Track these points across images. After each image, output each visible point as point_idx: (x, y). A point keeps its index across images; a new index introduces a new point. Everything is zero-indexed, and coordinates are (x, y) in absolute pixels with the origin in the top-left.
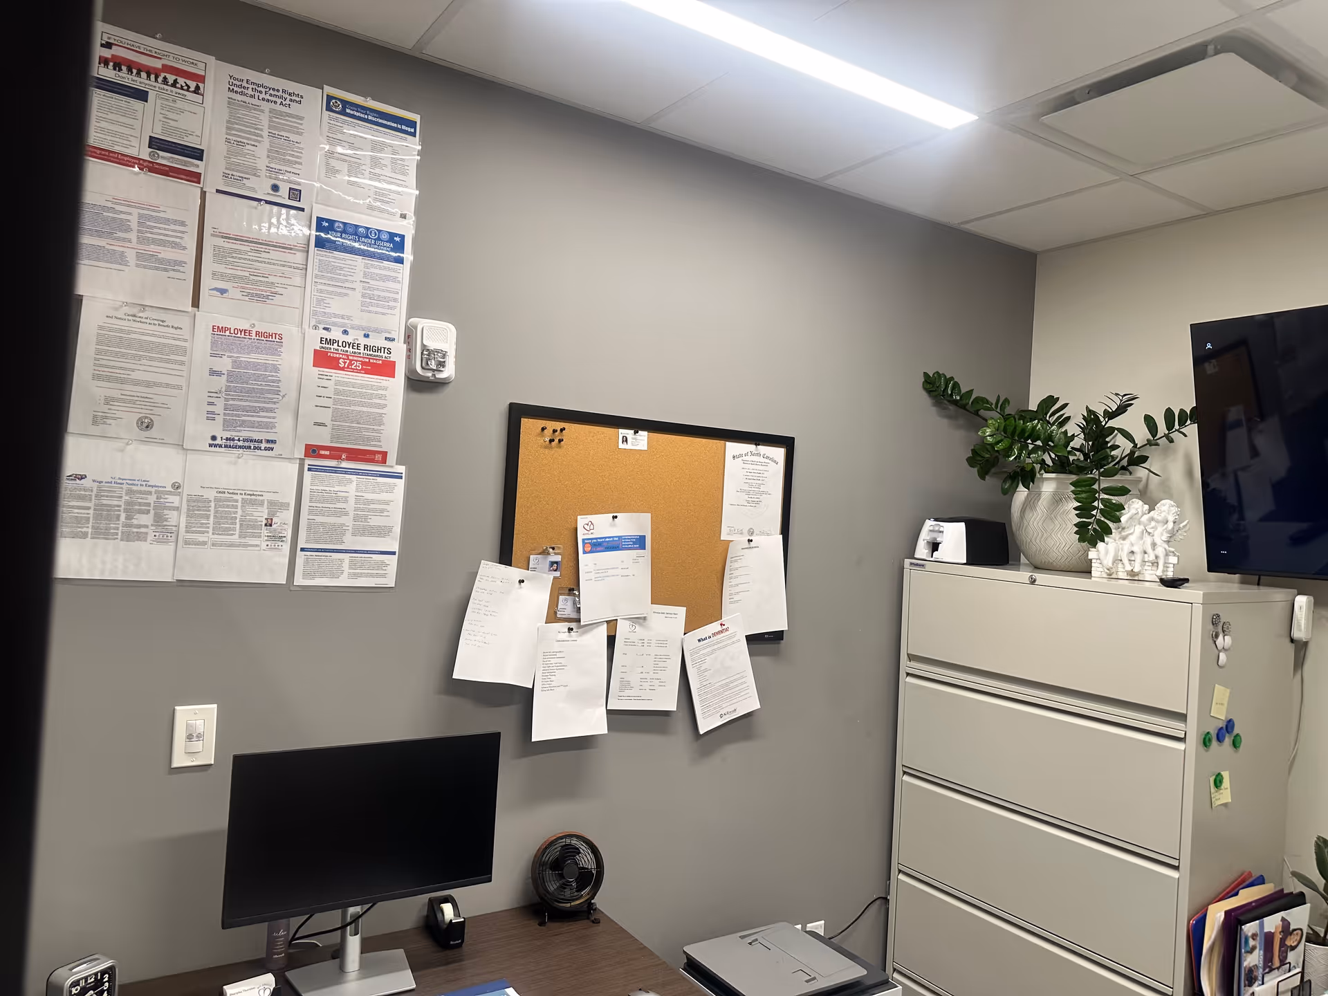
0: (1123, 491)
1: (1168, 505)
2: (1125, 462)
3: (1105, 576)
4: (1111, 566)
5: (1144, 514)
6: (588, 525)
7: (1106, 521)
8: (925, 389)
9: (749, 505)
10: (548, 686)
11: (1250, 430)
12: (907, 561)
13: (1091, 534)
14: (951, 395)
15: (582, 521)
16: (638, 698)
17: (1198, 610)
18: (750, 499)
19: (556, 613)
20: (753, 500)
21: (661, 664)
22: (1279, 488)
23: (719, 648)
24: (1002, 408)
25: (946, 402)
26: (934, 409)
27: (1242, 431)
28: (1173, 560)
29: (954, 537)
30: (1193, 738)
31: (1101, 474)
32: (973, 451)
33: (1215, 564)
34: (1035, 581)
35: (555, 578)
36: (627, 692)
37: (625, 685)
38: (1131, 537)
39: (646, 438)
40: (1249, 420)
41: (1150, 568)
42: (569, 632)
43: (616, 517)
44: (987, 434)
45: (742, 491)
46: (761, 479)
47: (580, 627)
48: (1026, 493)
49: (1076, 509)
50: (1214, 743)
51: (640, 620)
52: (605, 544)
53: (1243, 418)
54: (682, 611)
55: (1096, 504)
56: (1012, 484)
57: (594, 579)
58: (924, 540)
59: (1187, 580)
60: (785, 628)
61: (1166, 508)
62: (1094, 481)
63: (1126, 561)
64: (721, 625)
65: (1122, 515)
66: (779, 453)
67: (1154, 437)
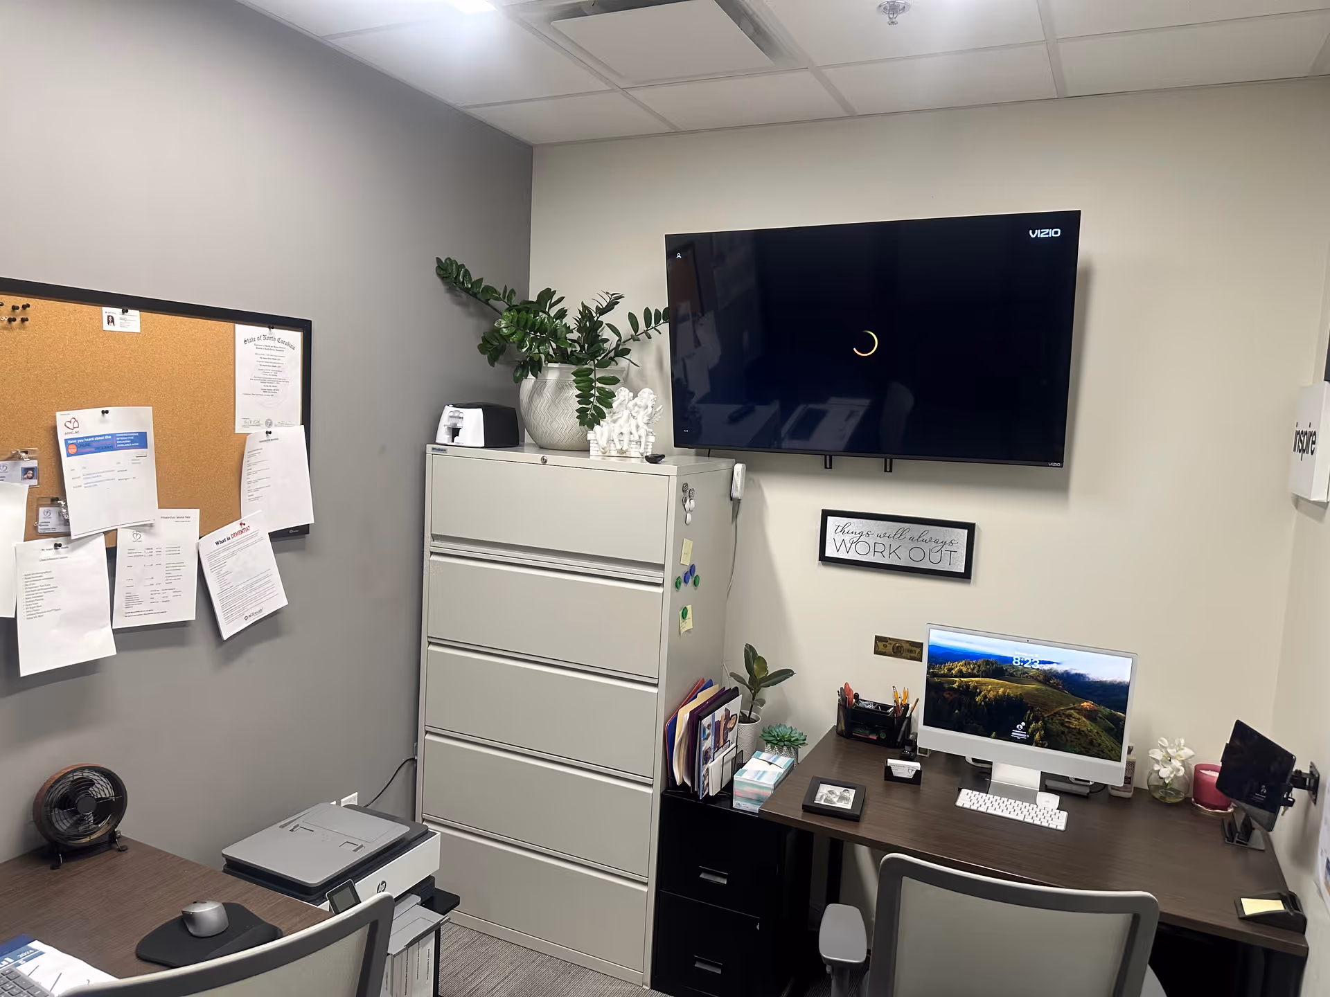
0: (614, 381)
1: (647, 394)
2: (612, 354)
3: (601, 454)
4: (605, 445)
5: (629, 401)
6: (70, 422)
7: (600, 406)
8: (439, 275)
9: (266, 394)
10: (34, 612)
11: (694, 322)
12: (429, 447)
13: (590, 418)
14: (463, 283)
15: (62, 418)
16: (150, 612)
17: (674, 480)
18: (266, 388)
19: (36, 528)
20: (269, 388)
21: (174, 573)
22: (713, 373)
23: (241, 549)
24: (510, 299)
25: (458, 289)
26: (448, 296)
27: (689, 324)
28: (652, 439)
29: (473, 422)
30: (669, 584)
31: (595, 366)
32: (484, 339)
33: (680, 441)
34: (546, 462)
35: (31, 487)
36: (136, 608)
37: (132, 600)
38: (620, 420)
39: (138, 320)
40: (694, 315)
41: (634, 446)
42: (56, 549)
43: (107, 412)
44: (503, 326)
45: (256, 378)
46: (277, 365)
47: (70, 541)
48: (533, 381)
49: (577, 396)
50: (683, 584)
51: (145, 528)
52: (94, 444)
53: (690, 314)
54: (195, 514)
55: (593, 392)
56: (523, 372)
57: (83, 486)
58: (445, 426)
59: (663, 456)
60: (311, 521)
61: (646, 396)
62: (590, 371)
63: (616, 441)
64: (241, 524)
65: (614, 401)
66: (296, 337)
67: (636, 332)
